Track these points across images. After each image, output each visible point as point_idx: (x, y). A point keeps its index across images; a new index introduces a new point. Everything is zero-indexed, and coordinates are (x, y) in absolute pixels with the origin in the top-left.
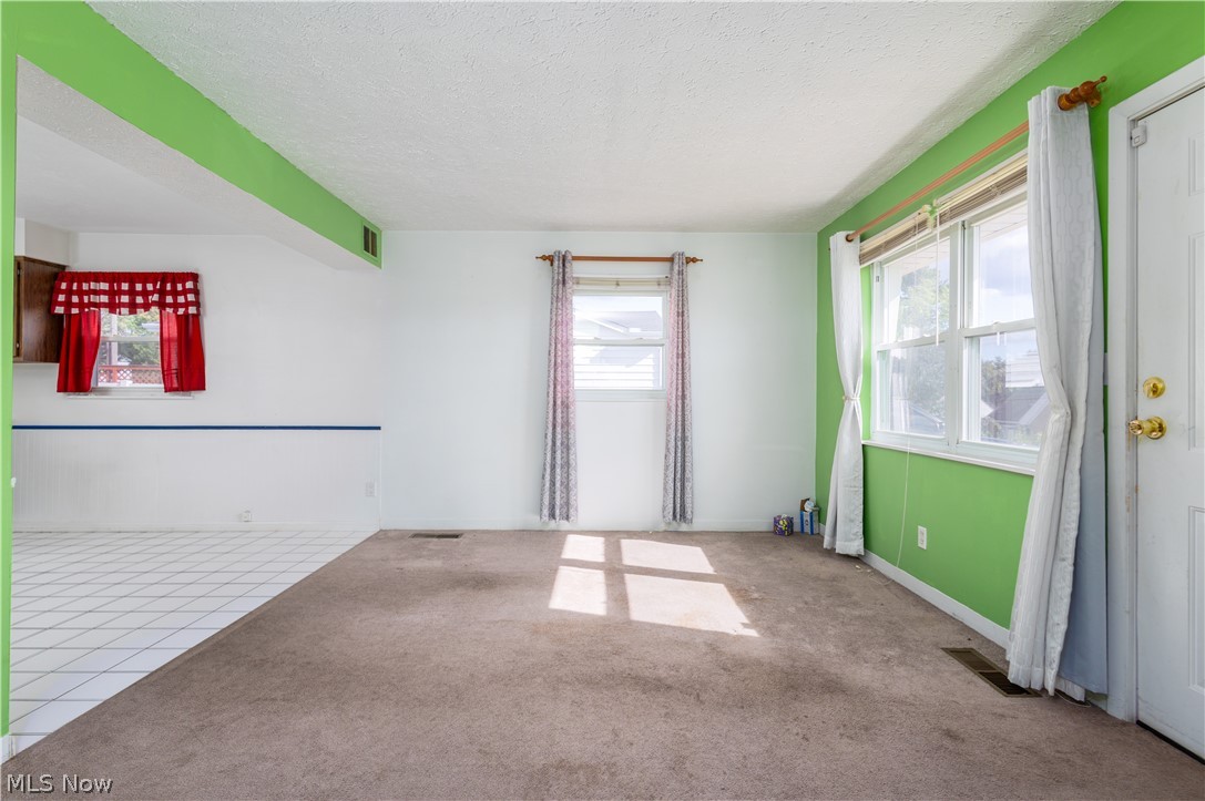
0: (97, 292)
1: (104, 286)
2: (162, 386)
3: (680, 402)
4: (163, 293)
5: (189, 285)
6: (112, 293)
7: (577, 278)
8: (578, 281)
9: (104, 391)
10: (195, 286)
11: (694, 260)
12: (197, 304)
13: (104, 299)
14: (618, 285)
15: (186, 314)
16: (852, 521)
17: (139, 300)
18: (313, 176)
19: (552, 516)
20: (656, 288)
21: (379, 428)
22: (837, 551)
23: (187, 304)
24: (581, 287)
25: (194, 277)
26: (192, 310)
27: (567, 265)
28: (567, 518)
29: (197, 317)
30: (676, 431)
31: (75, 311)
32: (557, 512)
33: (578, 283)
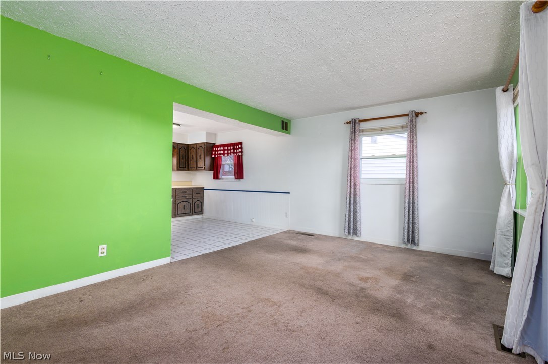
0: (221, 150)
1: (222, 148)
2: (234, 177)
3: (411, 185)
4: (234, 149)
5: (240, 146)
6: (224, 150)
7: (363, 129)
8: (363, 131)
9: (222, 179)
10: (241, 146)
11: (422, 113)
12: (242, 152)
13: (222, 152)
14: (382, 130)
15: (239, 156)
16: (505, 256)
17: (229, 152)
18: (258, 109)
19: (349, 233)
20: (401, 129)
21: (289, 193)
22: (494, 272)
23: (239, 152)
24: (364, 133)
25: (241, 143)
26: (240, 154)
27: (356, 124)
28: (356, 235)
29: (242, 155)
30: (409, 199)
31: (216, 156)
32: (352, 231)
33: (363, 132)
